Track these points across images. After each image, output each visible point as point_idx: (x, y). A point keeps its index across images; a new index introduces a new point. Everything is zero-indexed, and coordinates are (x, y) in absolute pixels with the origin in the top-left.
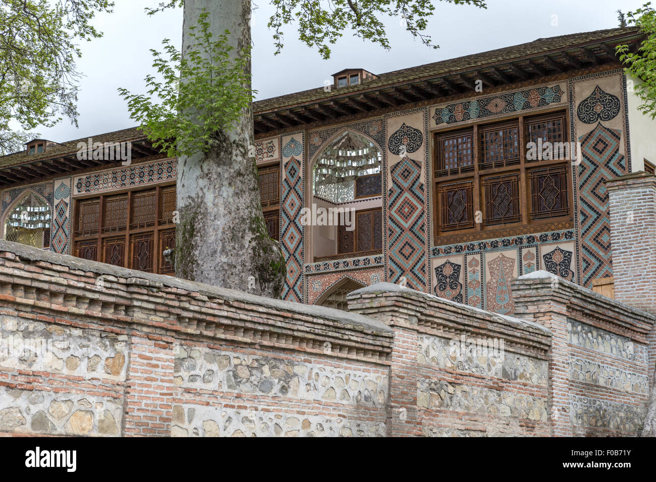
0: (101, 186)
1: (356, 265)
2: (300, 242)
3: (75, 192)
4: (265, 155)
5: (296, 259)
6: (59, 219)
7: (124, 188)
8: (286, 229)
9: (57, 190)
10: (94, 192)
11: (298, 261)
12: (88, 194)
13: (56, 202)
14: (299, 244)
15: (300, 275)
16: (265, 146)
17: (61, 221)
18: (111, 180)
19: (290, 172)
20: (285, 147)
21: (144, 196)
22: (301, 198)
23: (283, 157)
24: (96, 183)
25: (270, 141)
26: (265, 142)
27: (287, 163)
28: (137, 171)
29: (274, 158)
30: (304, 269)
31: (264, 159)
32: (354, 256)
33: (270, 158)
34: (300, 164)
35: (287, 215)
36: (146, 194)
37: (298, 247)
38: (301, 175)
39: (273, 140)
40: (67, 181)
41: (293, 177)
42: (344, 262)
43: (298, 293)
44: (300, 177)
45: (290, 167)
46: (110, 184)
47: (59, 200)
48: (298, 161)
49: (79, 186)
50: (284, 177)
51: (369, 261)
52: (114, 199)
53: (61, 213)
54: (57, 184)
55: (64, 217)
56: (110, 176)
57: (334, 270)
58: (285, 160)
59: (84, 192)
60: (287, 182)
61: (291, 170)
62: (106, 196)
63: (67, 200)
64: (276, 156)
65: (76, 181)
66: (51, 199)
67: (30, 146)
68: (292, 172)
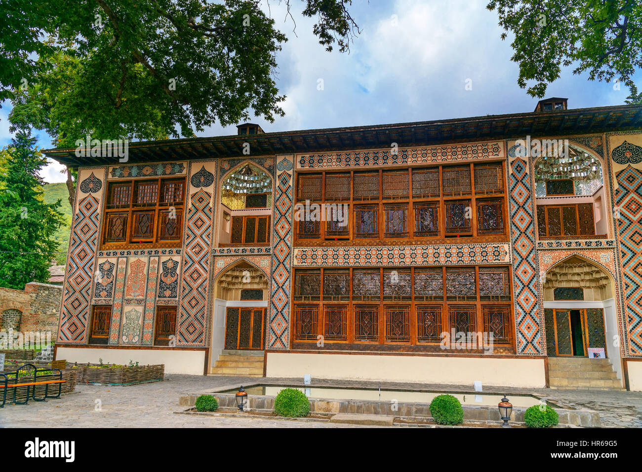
0: (325, 164)
1: (588, 246)
2: (531, 223)
3: (299, 166)
4: (491, 154)
5: (527, 236)
6: (282, 186)
7: (348, 168)
8: (516, 212)
9: (279, 163)
10: (317, 168)
11: (529, 238)
12: (311, 169)
13: (279, 173)
14: (530, 225)
15: (532, 249)
16: (490, 147)
17: (284, 188)
18: (335, 160)
19: (516, 169)
20: (510, 149)
21: (365, 176)
22: (529, 190)
23: (509, 156)
24: (320, 161)
25: (495, 143)
26: (490, 144)
27: (513, 162)
28: (362, 156)
29: (499, 156)
30: (537, 245)
31: (490, 157)
32: (578, 238)
33: (495, 157)
34: (526, 163)
35: (515, 201)
36: (366, 174)
37: (528, 227)
38: (527, 171)
39: (499, 143)
40: (290, 158)
41: (519, 172)
42: (576, 243)
43: (532, 263)
44: (526, 174)
45: (516, 165)
46: (334, 164)
47: (282, 172)
48: (524, 161)
49: (302, 162)
50: (511, 172)
51: (601, 243)
52: (333, 175)
53: (284, 182)
54: (280, 159)
55: (287, 186)
56: (334, 157)
57: (566, 247)
58: (511, 159)
59: (308, 167)
60: (514, 176)
61: (517, 167)
62: (328, 172)
63: (290, 172)
64: (501, 155)
65: (299, 158)
66: (272, 170)
67: (242, 128)
68: (519, 169)
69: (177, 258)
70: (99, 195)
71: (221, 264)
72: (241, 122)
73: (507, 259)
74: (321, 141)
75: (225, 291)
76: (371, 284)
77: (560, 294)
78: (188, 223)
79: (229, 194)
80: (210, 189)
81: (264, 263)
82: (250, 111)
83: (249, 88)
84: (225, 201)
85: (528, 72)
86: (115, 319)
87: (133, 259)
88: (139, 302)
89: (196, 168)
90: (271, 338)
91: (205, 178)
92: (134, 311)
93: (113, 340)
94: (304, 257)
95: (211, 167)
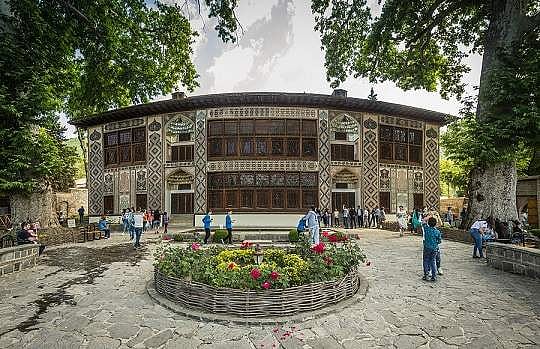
0: (224, 115)
1: (351, 165)
2: (328, 152)
3: (209, 117)
6: (199, 128)
7: (236, 117)
8: (322, 147)
9: (198, 115)
10: (219, 117)
11: (327, 160)
12: (216, 118)
13: (197, 121)
15: (328, 165)
18: (230, 113)
19: (322, 125)
20: (320, 114)
21: (246, 122)
22: (327, 136)
24: (222, 113)
25: (313, 110)
26: (311, 110)
27: (321, 121)
28: (244, 110)
29: (315, 117)
30: (330, 163)
31: (310, 117)
32: (347, 161)
33: (313, 117)
35: (322, 141)
37: (327, 154)
39: (315, 110)
40: (204, 111)
41: (324, 127)
42: (346, 163)
43: (328, 171)
45: (322, 123)
46: (229, 115)
47: (199, 120)
49: (211, 114)
50: (320, 126)
51: (356, 164)
52: (228, 122)
53: (200, 126)
54: (198, 112)
55: (202, 128)
56: (229, 111)
57: (342, 165)
58: (320, 119)
59: (214, 117)
60: (321, 128)
62: (226, 120)
63: (204, 120)
65: (209, 111)
66: (194, 119)
67: (174, 95)
68: (324, 125)
69: (145, 170)
70: (100, 141)
71: (168, 172)
72: (174, 91)
73: (317, 169)
74: (221, 101)
75: (170, 186)
76: (249, 180)
77: (338, 186)
78: (149, 151)
79: (170, 134)
80: (159, 132)
81: (191, 170)
82: (179, 84)
83: (177, 70)
84: (168, 138)
85: (331, 73)
86: (116, 202)
87: (122, 172)
88: (127, 193)
89: (151, 120)
90: (197, 208)
91: (156, 126)
92: (125, 198)
93: (115, 212)
94: (213, 166)
95: (159, 119)
